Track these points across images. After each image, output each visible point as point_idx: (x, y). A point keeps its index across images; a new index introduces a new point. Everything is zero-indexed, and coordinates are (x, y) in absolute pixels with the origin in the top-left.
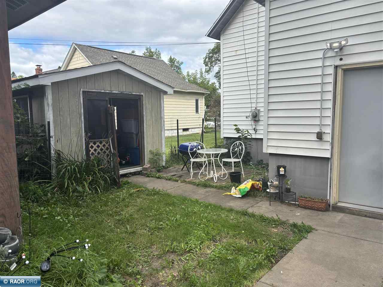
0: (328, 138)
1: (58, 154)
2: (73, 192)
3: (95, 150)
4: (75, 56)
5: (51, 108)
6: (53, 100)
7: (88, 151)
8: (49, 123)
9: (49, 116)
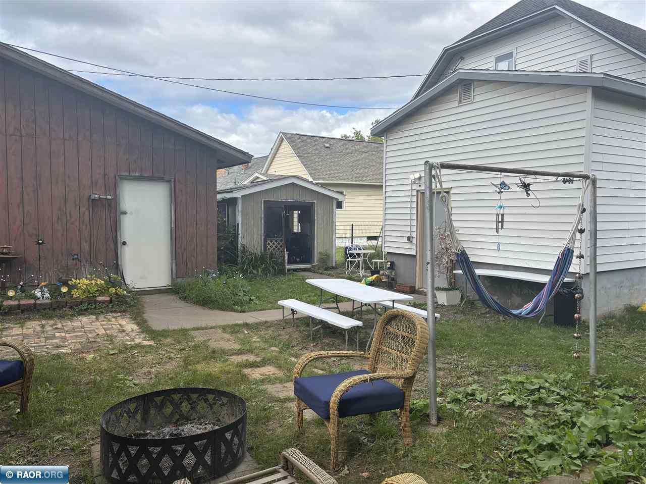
0: (414, 241)
1: (243, 247)
2: (250, 273)
3: (271, 247)
4: (282, 147)
5: (240, 214)
6: (242, 208)
7: (265, 247)
8: (238, 224)
9: (239, 219)
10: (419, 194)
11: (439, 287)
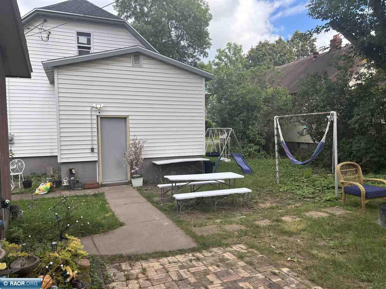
0: (96, 151)
10: (99, 118)
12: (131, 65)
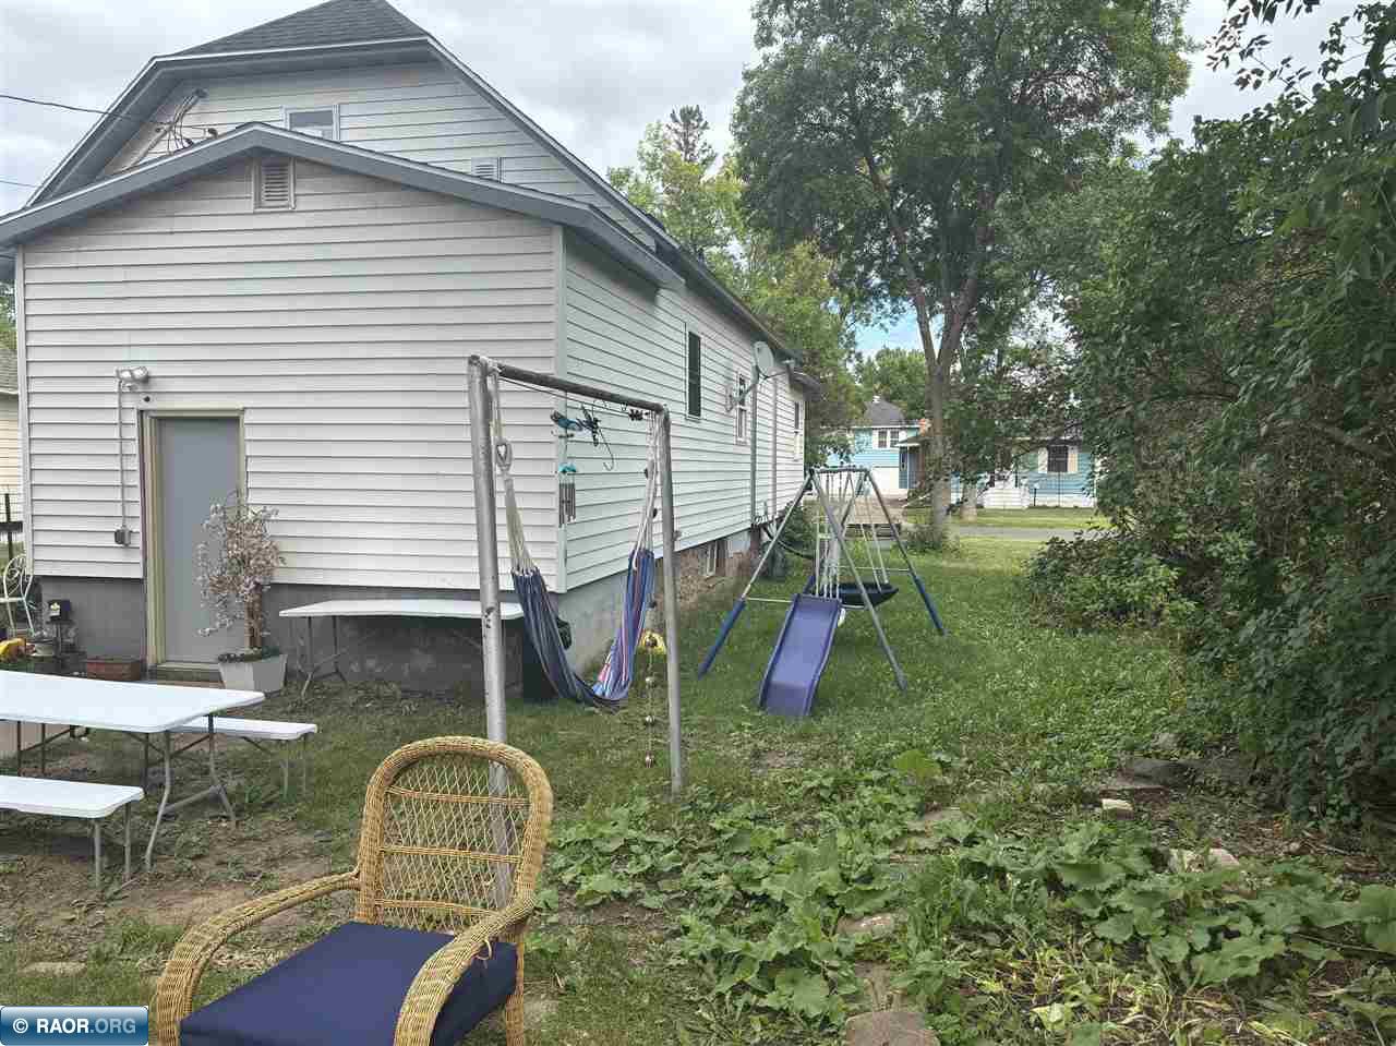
0: (137, 542)
10: (147, 420)
11: (229, 655)
12: (249, 206)
